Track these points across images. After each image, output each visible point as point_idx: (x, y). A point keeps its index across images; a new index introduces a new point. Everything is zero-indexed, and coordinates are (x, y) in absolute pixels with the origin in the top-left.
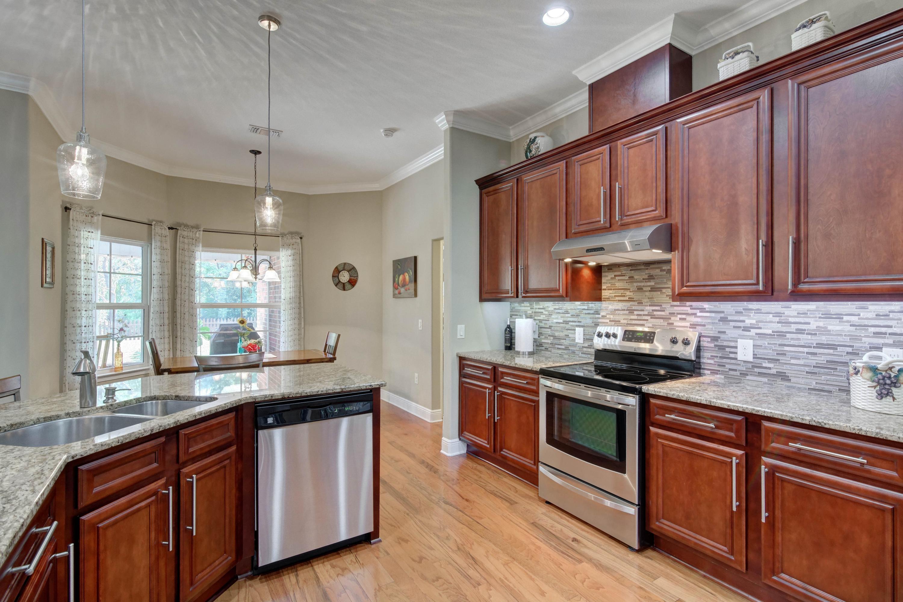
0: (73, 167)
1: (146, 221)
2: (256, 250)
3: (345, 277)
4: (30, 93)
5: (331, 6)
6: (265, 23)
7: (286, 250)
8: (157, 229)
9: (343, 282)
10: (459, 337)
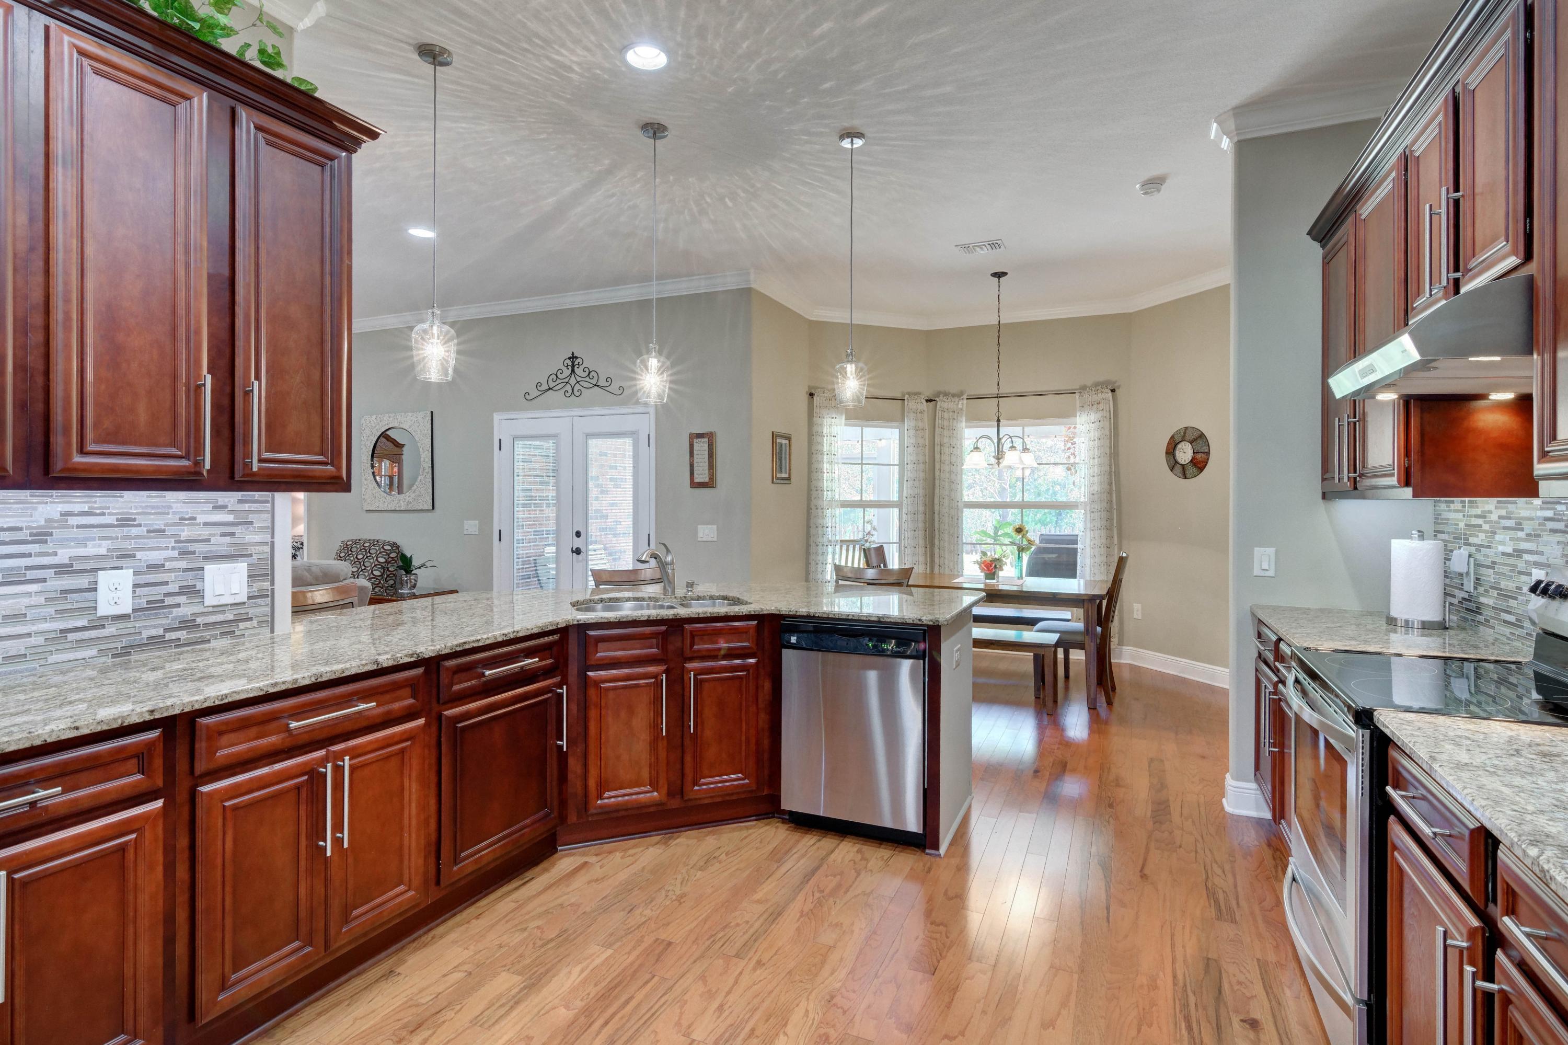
0: (648, 377)
1: (899, 395)
2: (998, 421)
3: (1185, 454)
4: (752, 286)
5: (887, 91)
6: (846, 144)
7: (1086, 413)
8: (911, 404)
9: (1183, 463)
10: (1256, 572)
